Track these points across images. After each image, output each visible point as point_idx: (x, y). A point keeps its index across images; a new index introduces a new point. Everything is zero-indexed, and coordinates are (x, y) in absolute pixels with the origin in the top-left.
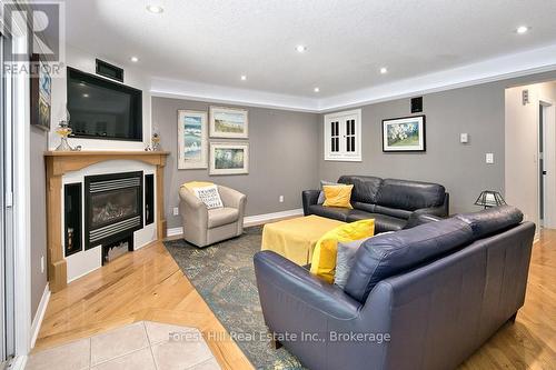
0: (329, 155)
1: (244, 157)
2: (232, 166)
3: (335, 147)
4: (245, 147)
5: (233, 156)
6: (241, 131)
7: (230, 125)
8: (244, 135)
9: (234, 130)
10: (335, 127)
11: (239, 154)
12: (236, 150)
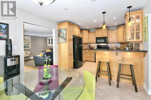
0: (48, 45)
1: (30, 46)
2: (27, 47)
3: (49, 43)
4: (30, 44)
5: (27, 45)
6: (29, 40)
7: (27, 39)
8: (30, 41)
9: (28, 40)
10: (49, 40)
11: (29, 45)
12: (28, 44)
